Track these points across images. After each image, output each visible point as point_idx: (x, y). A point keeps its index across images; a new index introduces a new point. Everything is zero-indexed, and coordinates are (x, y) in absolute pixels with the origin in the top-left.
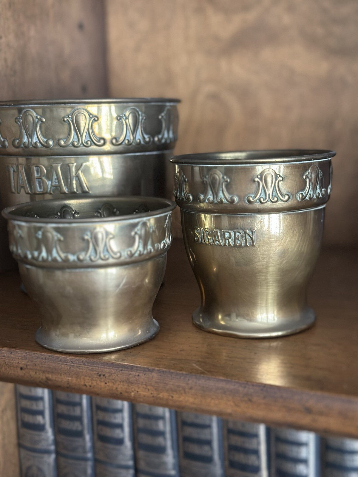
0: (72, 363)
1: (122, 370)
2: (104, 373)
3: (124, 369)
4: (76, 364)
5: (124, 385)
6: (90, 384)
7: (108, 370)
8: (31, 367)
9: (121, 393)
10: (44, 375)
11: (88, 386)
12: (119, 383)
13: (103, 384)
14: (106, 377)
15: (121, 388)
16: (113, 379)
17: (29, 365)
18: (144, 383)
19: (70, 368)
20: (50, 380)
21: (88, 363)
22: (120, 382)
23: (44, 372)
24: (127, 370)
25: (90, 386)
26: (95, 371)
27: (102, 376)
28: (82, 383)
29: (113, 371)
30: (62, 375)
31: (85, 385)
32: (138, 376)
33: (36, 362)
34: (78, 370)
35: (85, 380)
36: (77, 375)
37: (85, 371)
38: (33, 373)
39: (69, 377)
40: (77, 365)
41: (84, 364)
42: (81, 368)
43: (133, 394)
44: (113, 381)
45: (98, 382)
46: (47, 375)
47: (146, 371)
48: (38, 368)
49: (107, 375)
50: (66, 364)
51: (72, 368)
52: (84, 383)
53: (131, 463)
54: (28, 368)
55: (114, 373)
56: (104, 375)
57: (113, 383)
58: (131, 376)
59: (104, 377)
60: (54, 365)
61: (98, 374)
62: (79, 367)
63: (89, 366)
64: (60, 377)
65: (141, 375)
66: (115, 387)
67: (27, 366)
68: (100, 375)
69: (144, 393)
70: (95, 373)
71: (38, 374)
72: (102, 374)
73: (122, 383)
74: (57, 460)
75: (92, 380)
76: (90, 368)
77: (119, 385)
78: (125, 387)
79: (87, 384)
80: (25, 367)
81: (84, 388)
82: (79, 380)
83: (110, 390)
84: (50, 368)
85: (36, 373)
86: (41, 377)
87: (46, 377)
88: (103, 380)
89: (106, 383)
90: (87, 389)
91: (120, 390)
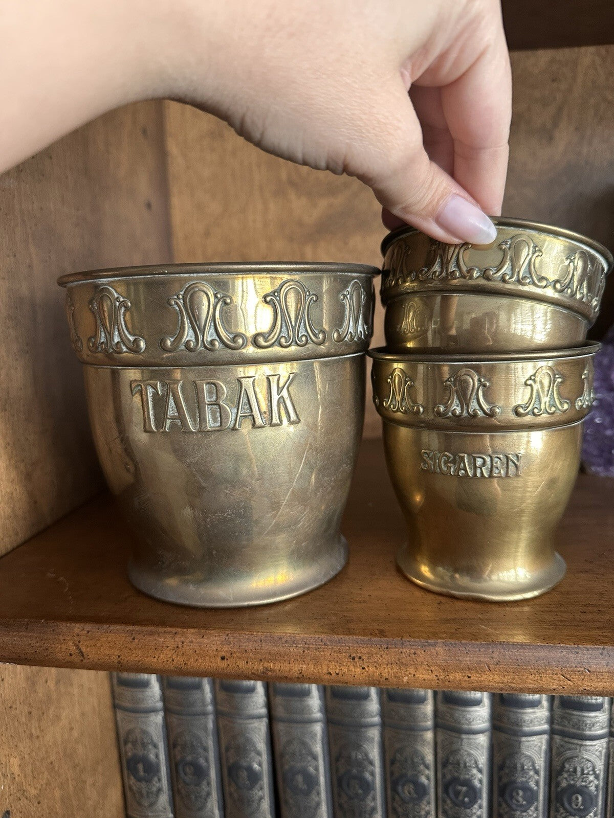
0: (306, 644)
1: (387, 648)
2: (359, 655)
3: (389, 646)
4: (312, 644)
5: (392, 669)
6: (337, 671)
7: (366, 650)
8: (238, 655)
9: (386, 679)
10: (261, 664)
11: (334, 674)
12: (385, 667)
13: (359, 670)
14: (363, 660)
15: (389, 672)
16: (376, 662)
17: (235, 653)
18: (425, 663)
19: (304, 651)
20: (271, 670)
21: (331, 641)
22: (387, 665)
23: (261, 660)
24: (395, 647)
25: (338, 674)
26: (345, 652)
27: (357, 660)
28: (325, 671)
29: (374, 651)
30: (291, 662)
31: (330, 674)
32: (415, 654)
33: (246, 646)
34: (317, 653)
35: (329, 667)
36: (317, 661)
37: (329, 654)
38: (242, 664)
39: (302, 664)
40: (314, 646)
41: (325, 644)
42: (321, 649)
43: (405, 679)
44: (375, 664)
45: (352, 668)
46: (266, 665)
47: (425, 646)
48: (251, 655)
49: (364, 657)
50: (296, 647)
51: (306, 652)
52: (328, 670)
54: (233, 657)
55: (376, 654)
56: (360, 658)
57: (376, 667)
58: (403, 655)
59: (361, 660)
60: (276, 649)
61: (350, 656)
62: (318, 648)
63: (334, 646)
64: (287, 665)
65: (418, 652)
66: (378, 672)
67: (231, 654)
68: (354, 659)
69: (425, 677)
70: (345, 657)
71: (250, 663)
72: (357, 656)
73: (390, 666)
74: (165, 719)
75: (341, 665)
76: (336, 648)
78: (395, 670)
79: (332, 672)
80: (229, 655)
81: (327, 677)
82: (319, 667)
83: (369, 676)
84: (270, 653)
85: (247, 662)
86: (256, 667)
87: (264, 667)
88: (358, 664)
89: (363, 668)
90: (332, 677)
91: (385, 675)
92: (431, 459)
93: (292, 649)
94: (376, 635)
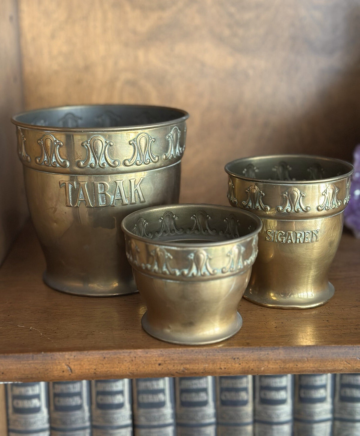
0: (207, 352)
2: (237, 357)
3: (254, 351)
5: (255, 363)
6: (225, 367)
7: (241, 354)
8: (169, 362)
9: (252, 369)
10: (182, 366)
11: (223, 369)
13: (237, 365)
15: (254, 365)
16: (246, 360)
17: (167, 361)
18: (273, 359)
19: (206, 357)
20: (187, 369)
21: (221, 351)
23: (182, 364)
24: (257, 351)
25: (225, 368)
26: (230, 356)
27: (236, 359)
28: (218, 367)
29: (245, 354)
30: (200, 364)
31: (221, 368)
32: (268, 354)
33: (173, 357)
34: (214, 357)
35: (220, 365)
36: (214, 362)
37: (220, 358)
38: (171, 367)
39: (206, 364)
40: (212, 354)
41: (218, 352)
43: (263, 369)
44: (246, 361)
45: (233, 364)
46: (185, 366)
47: (273, 350)
48: (176, 361)
49: (240, 358)
50: (202, 355)
51: (208, 357)
54: (166, 363)
55: (247, 355)
56: (238, 358)
57: (246, 363)
58: (261, 355)
59: (238, 360)
60: (191, 357)
61: (232, 358)
62: (215, 355)
63: (223, 353)
64: (197, 365)
65: (270, 353)
66: (248, 366)
67: (165, 362)
68: (234, 359)
69: (274, 366)
70: (230, 358)
71: (175, 366)
73: (254, 362)
75: (227, 363)
76: (225, 354)
77: (251, 363)
78: (257, 364)
79: (222, 367)
80: (163, 362)
81: (219, 371)
82: (215, 365)
83: (243, 368)
84: (187, 360)
85: (174, 366)
86: (179, 368)
87: (184, 368)
88: (237, 362)
89: (240, 364)
90: (221, 371)
91: (252, 367)
92: (272, 235)
93: (199, 356)
94: (246, 346)
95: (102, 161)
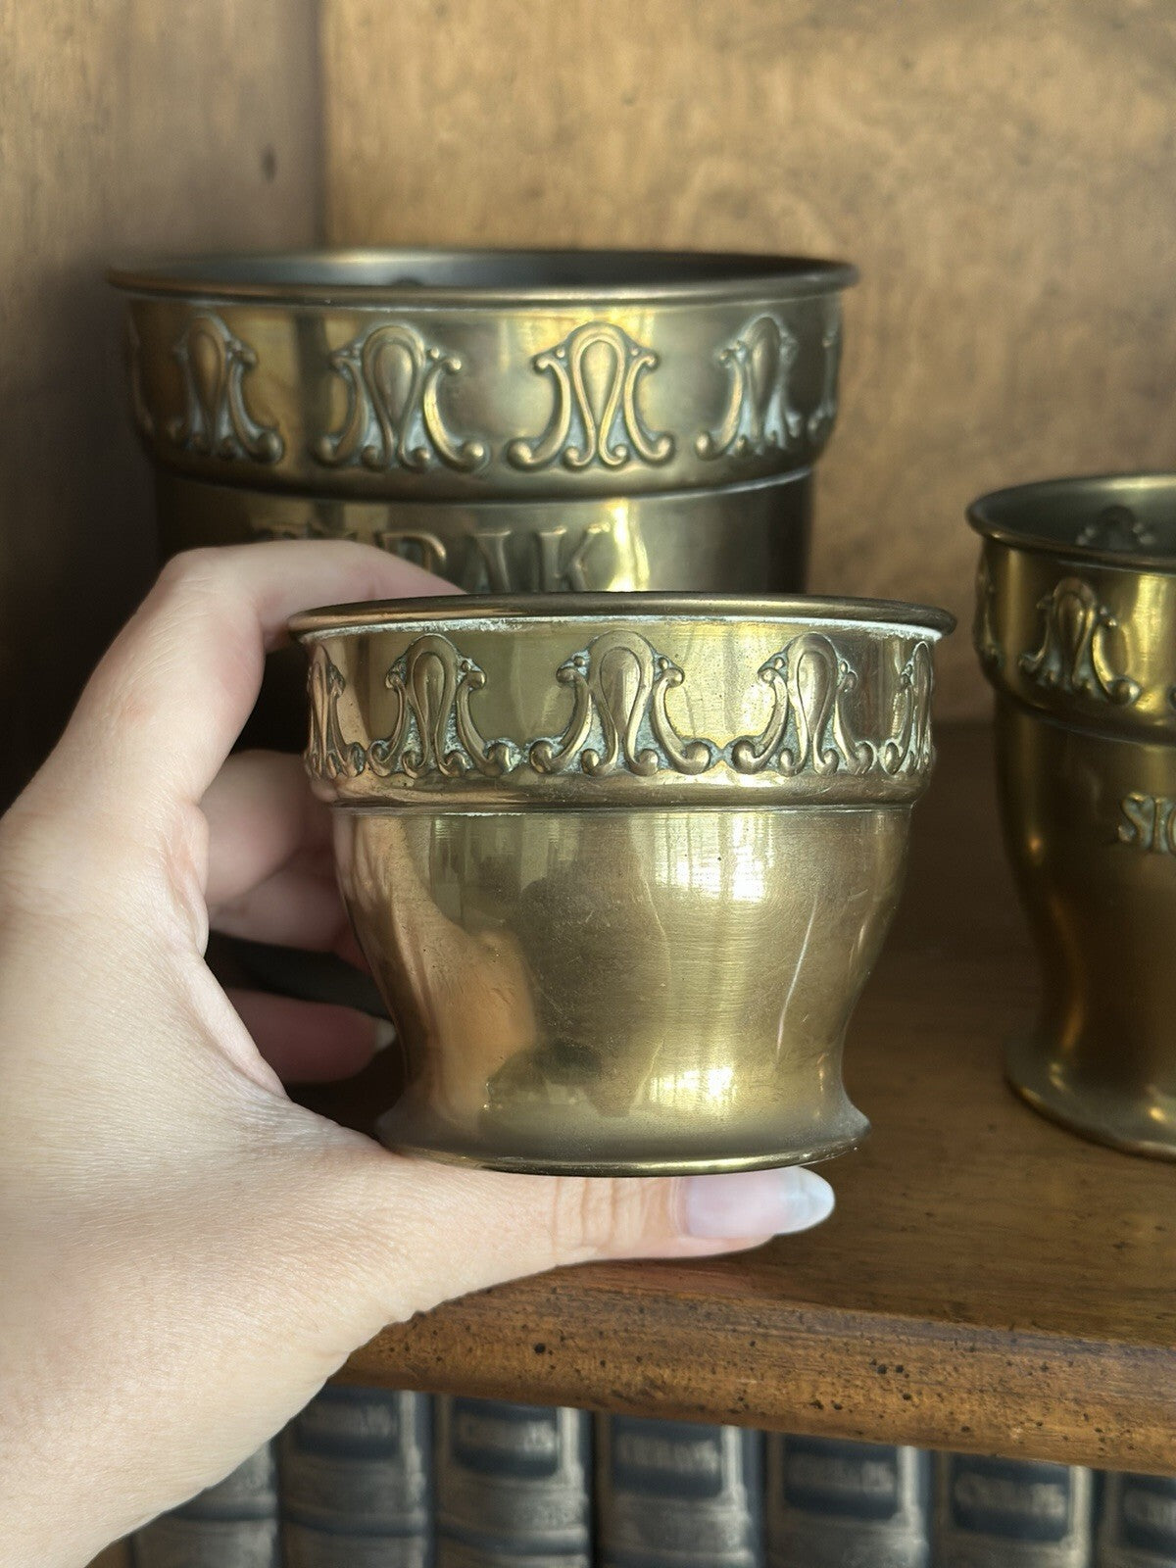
0: (759, 1324)
1: (972, 1350)
2: (897, 1363)
3: (978, 1345)
4: (776, 1327)
5: (982, 1403)
6: (838, 1401)
7: (915, 1352)
8: (581, 1343)
9: (966, 1429)
10: (640, 1369)
11: (828, 1407)
12: (965, 1396)
13: (894, 1401)
14: (907, 1376)
15: (972, 1412)
16: (940, 1383)
17: (572, 1336)
18: (1071, 1395)
19: (753, 1344)
20: (663, 1387)
21: (825, 1324)
22: (970, 1392)
23: (639, 1359)
24: (995, 1350)
25: (838, 1407)
26: (862, 1353)
27: (890, 1374)
28: (806, 1397)
29: (938, 1354)
30: (719, 1370)
31: (818, 1405)
32: (1045, 1369)
33: (601, 1322)
34: (788, 1350)
35: (816, 1388)
36: (785, 1370)
37: (817, 1355)
38: (587, 1366)
39: (748, 1377)
40: (781, 1333)
41: (811, 1329)
42: (799, 1342)
43: (1016, 1433)
44: (939, 1389)
45: (876, 1394)
46: (652, 1372)
47: (1074, 1351)
48: (615, 1346)
49: (911, 1368)
50: (734, 1331)
51: (759, 1345)
52: (813, 1396)
53: (577, 1533)
54: (567, 1348)
55: (943, 1361)
56: (900, 1369)
57: (939, 1395)
58: (1013, 1371)
59: (901, 1376)
60: (679, 1333)
61: (874, 1363)
62: (791, 1338)
63: (834, 1335)
64: (709, 1376)
65: (1054, 1365)
66: (943, 1410)
67: (563, 1339)
68: (883, 1370)
69: (1067, 1430)
70: (861, 1364)
71: (610, 1365)
72: (892, 1364)
73: (976, 1396)
74: (281, 1543)
75: (848, 1383)
76: (838, 1342)
77: (962, 1401)
78: (990, 1407)
79: (825, 1401)
80: (555, 1341)
81: (810, 1413)
82: (791, 1386)
83: (920, 1419)
84: (664, 1343)
85: (603, 1364)
86: (625, 1377)
87: (646, 1378)
88: (894, 1385)
89: (907, 1397)
90: (822, 1415)
91: (964, 1418)
93: (721, 1336)
94: (944, 1315)
95: (414, 439)
